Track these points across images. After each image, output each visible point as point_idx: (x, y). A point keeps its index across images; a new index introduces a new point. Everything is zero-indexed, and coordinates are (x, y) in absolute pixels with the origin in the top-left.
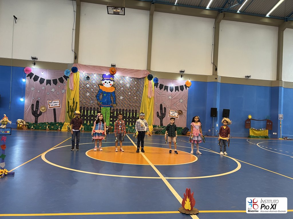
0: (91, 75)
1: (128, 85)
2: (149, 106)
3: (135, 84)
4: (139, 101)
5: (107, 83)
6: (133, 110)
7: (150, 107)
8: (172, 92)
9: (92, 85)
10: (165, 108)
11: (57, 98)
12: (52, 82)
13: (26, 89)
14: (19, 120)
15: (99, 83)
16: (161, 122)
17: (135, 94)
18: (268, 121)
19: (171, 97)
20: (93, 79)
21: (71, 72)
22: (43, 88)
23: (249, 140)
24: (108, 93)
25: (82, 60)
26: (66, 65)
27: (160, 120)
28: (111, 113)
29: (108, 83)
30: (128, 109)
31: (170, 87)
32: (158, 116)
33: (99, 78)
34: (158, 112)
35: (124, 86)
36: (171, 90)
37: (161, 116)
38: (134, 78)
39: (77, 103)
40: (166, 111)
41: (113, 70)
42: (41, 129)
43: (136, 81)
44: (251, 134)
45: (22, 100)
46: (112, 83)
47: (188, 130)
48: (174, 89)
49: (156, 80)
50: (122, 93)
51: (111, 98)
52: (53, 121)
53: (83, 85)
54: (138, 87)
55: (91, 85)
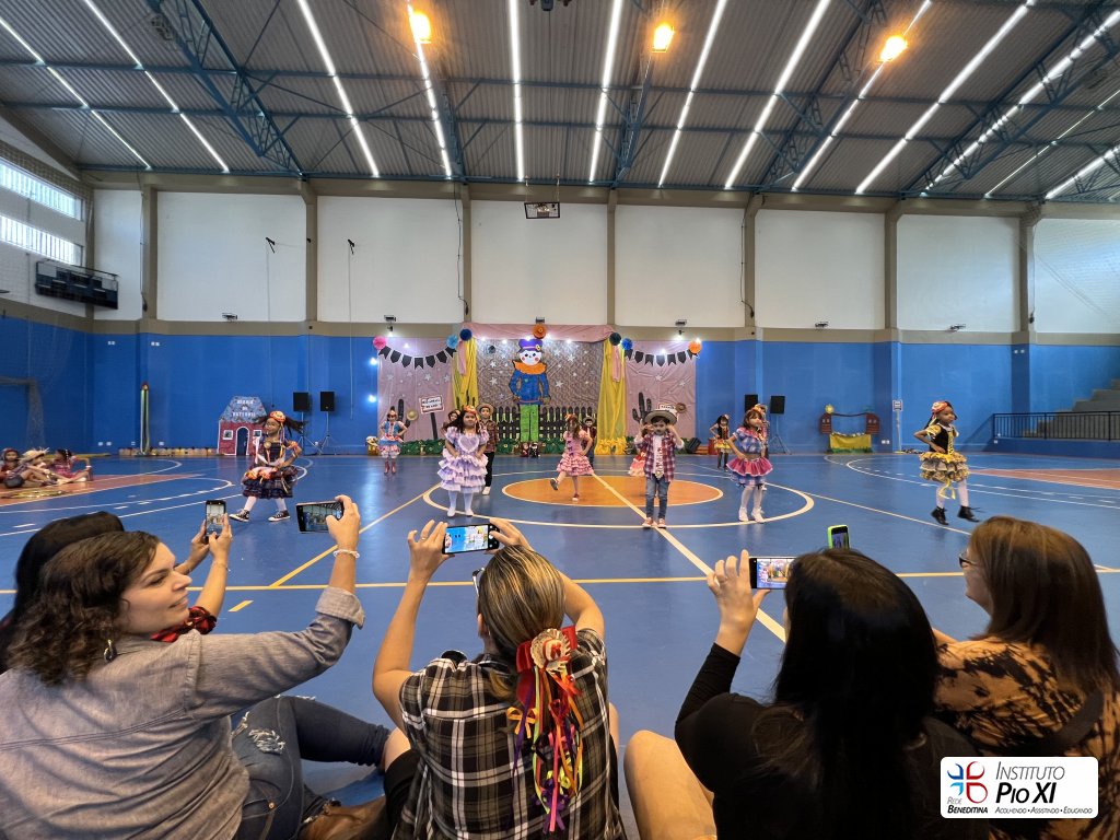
0: (498, 344)
1: (571, 359)
2: (616, 397)
3: (586, 355)
4: (595, 390)
5: (530, 357)
6: (583, 408)
8: (661, 365)
9: (501, 362)
10: (649, 400)
11: (438, 394)
12: (425, 362)
13: (379, 378)
14: (370, 439)
17: (585, 374)
18: (870, 416)
19: (661, 377)
20: (501, 350)
21: (460, 340)
22: (410, 374)
23: (829, 458)
24: (531, 377)
25: (479, 316)
26: (449, 327)
28: (540, 416)
29: (532, 356)
30: (574, 407)
31: (658, 357)
32: (635, 417)
34: (634, 410)
35: (563, 360)
36: (661, 363)
38: (583, 342)
39: (474, 399)
41: (540, 329)
42: (411, 454)
43: (586, 348)
44: (834, 444)
45: (372, 399)
46: (539, 355)
47: (700, 442)
48: (666, 360)
49: (628, 345)
50: (560, 374)
51: (538, 387)
52: (432, 438)
53: (483, 364)
54: (591, 361)
55: (498, 362)
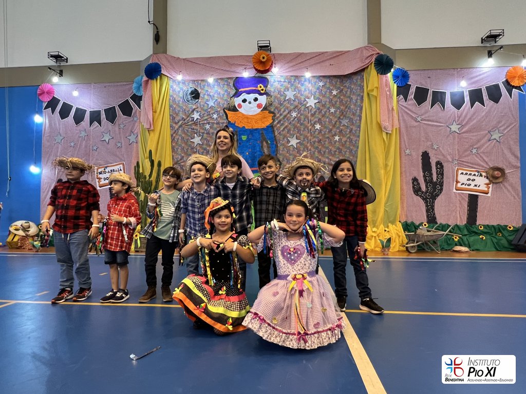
0: (204, 86)
1: (312, 102)
3: (335, 96)
5: (250, 103)
7: (391, 163)
8: (459, 109)
9: (207, 113)
10: (439, 164)
11: (117, 159)
12: (103, 116)
13: (44, 140)
14: (17, 224)
15: (225, 106)
16: (430, 210)
17: (334, 126)
19: (459, 126)
20: (208, 95)
22: (83, 134)
24: (252, 132)
25: (177, 48)
27: (426, 203)
29: (252, 101)
31: (452, 94)
33: (226, 91)
34: (415, 180)
37: (427, 192)
38: (329, 77)
39: (159, 164)
40: (442, 174)
41: (264, 59)
43: (335, 86)
45: (34, 169)
46: (263, 100)
48: (467, 99)
49: (402, 78)
50: (295, 127)
51: (262, 147)
54: (343, 105)
55: (203, 112)
